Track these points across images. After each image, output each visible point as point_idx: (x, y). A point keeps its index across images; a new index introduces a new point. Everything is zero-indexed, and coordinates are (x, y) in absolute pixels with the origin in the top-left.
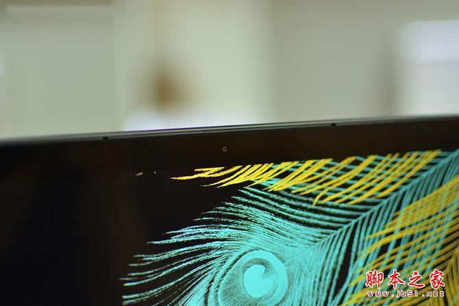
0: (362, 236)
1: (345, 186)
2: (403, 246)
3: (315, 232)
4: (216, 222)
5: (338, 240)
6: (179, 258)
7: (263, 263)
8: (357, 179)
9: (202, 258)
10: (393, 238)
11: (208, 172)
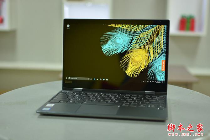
0: (135, 36)
1: (133, 29)
2: (141, 39)
3: (128, 35)
4: (113, 32)
5: (131, 36)
6: (108, 36)
7: (119, 38)
8: (134, 28)
9: (111, 36)
10: (140, 37)
11: (113, 25)
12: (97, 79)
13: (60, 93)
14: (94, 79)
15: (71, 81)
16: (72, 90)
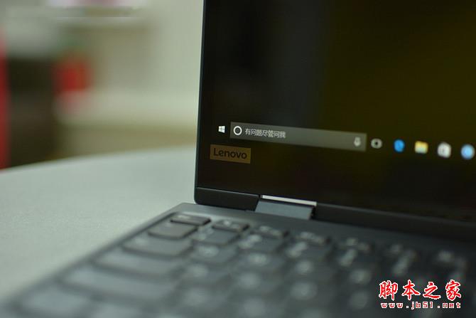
12: (421, 147)
13: (157, 230)
14: (399, 146)
15: (248, 151)
16: (249, 206)
